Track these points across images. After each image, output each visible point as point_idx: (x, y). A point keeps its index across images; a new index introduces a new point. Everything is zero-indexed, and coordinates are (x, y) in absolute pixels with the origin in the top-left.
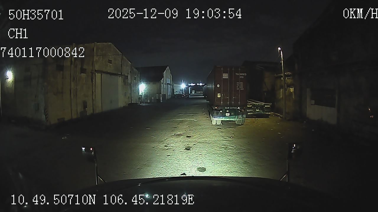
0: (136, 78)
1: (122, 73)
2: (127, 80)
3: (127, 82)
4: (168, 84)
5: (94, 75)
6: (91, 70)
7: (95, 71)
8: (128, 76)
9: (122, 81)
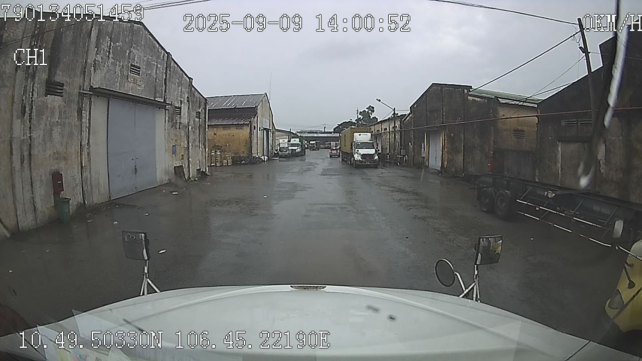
0: (199, 113)
1: (165, 100)
2: (179, 116)
3: (178, 122)
4: (264, 128)
5: (86, 100)
6: (80, 87)
7: (89, 91)
8: (180, 108)
9: (167, 119)
